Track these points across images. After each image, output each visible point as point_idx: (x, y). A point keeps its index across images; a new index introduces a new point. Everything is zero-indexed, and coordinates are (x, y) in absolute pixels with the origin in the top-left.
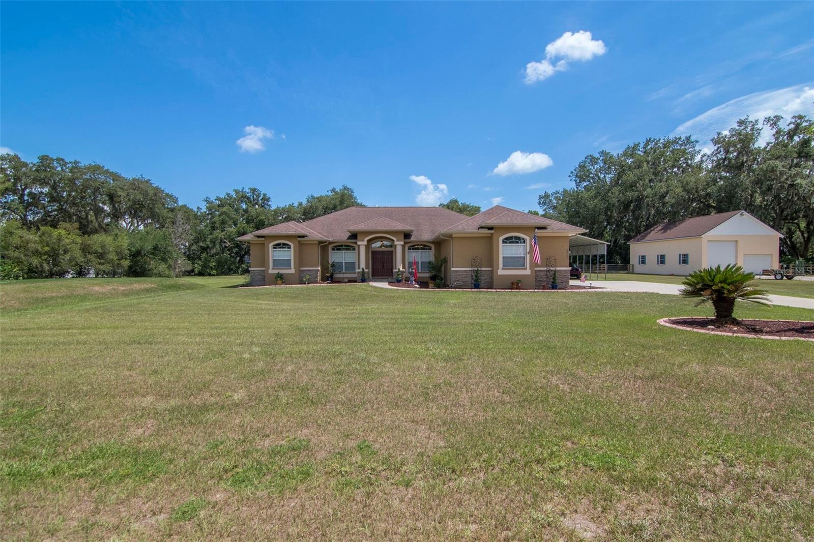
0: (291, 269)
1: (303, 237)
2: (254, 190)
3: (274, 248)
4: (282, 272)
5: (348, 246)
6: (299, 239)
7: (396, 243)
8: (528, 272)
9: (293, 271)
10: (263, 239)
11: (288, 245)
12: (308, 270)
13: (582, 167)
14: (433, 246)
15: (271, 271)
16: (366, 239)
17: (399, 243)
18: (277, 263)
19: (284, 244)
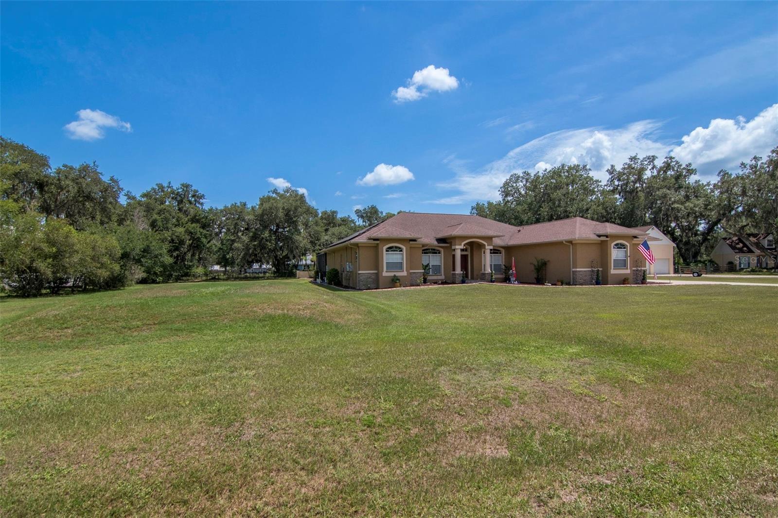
0: (403, 271)
1: (414, 240)
2: (186, 186)
3: (387, 251)
4: (398, 274)
5: (434, 250)
6: (411, 242)
7: (487, 247)
8: (628, 271)
9: (405, 273)
10: (378, 242)
11: (400, 248)
12: (414, 273)
13: (506, 184)
14: (503, 251)
15: (385, 274)
16: (463, 243)
17: (488, 248)
18: (391, 266)
19: (396, 247)
